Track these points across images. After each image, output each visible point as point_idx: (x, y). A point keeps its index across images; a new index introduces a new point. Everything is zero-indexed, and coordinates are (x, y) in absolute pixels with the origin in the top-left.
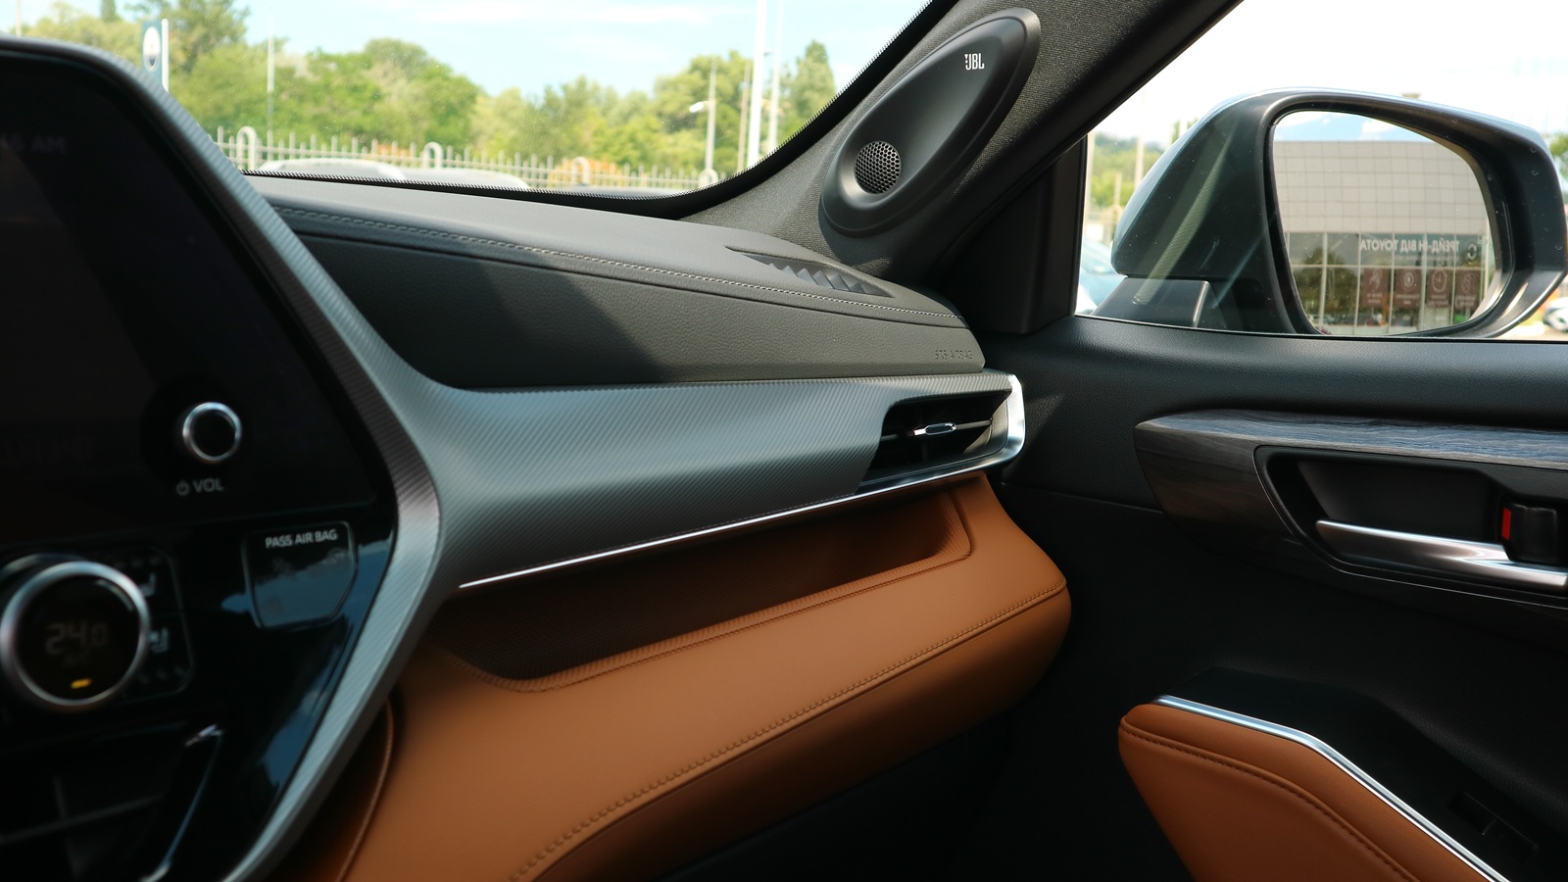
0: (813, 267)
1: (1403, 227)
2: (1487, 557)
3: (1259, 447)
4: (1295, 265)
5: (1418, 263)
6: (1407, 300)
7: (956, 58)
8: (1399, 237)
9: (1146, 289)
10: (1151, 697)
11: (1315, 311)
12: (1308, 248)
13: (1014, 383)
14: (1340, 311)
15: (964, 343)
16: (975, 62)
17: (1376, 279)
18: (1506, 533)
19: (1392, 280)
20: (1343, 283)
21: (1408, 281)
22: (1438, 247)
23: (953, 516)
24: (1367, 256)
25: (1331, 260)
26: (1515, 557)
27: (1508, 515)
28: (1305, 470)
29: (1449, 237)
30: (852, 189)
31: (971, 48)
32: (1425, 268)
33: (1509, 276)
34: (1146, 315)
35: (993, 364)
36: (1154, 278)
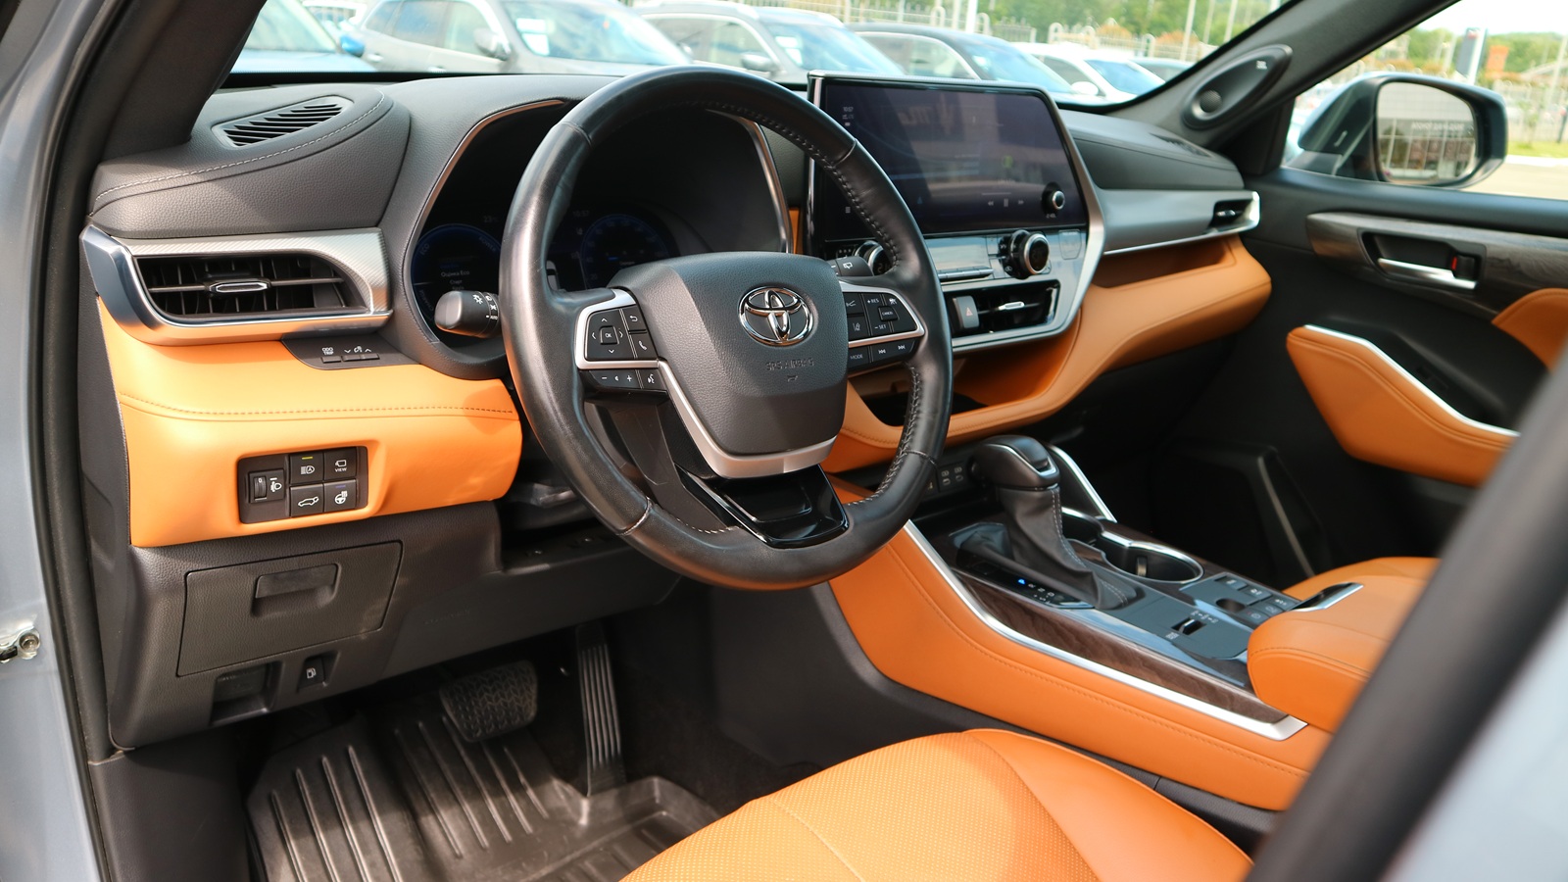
0: (1178, 143)
1: (1436, 116)
2: (1445, 276)
3: (1359, 229)
4: (1380, 136)
5: (1442, 136)
6: (1433, 156)
7: (1252, 64)
8: (1434, 122)
9: (1311, 156)
10: (1301, 324)
11: (1385, 161)
12: (1387, 127)
13: (1255, 196)
14: (1398, 162)
15: (1235, 177)
16: (1262, 65)
17: (1418, 145)
18: (1454, 267)
19: (1427, 145)
20: (1401, 146)
21: (1435, 146)
22: (1453, 128)
23: (1226, 249)
24: (1416, 132)
25: (1397, 133)
26: (1456, 275)
27: (1455, 260)
28: (1377, 240)
29: (1459, 122)
30: (1198, 112)
31: (1262, 59)
32: (1445, 139)
33: (1479, 161)
34: (1313, 167)
35: (1248, 187)
36: (1316, 151)
